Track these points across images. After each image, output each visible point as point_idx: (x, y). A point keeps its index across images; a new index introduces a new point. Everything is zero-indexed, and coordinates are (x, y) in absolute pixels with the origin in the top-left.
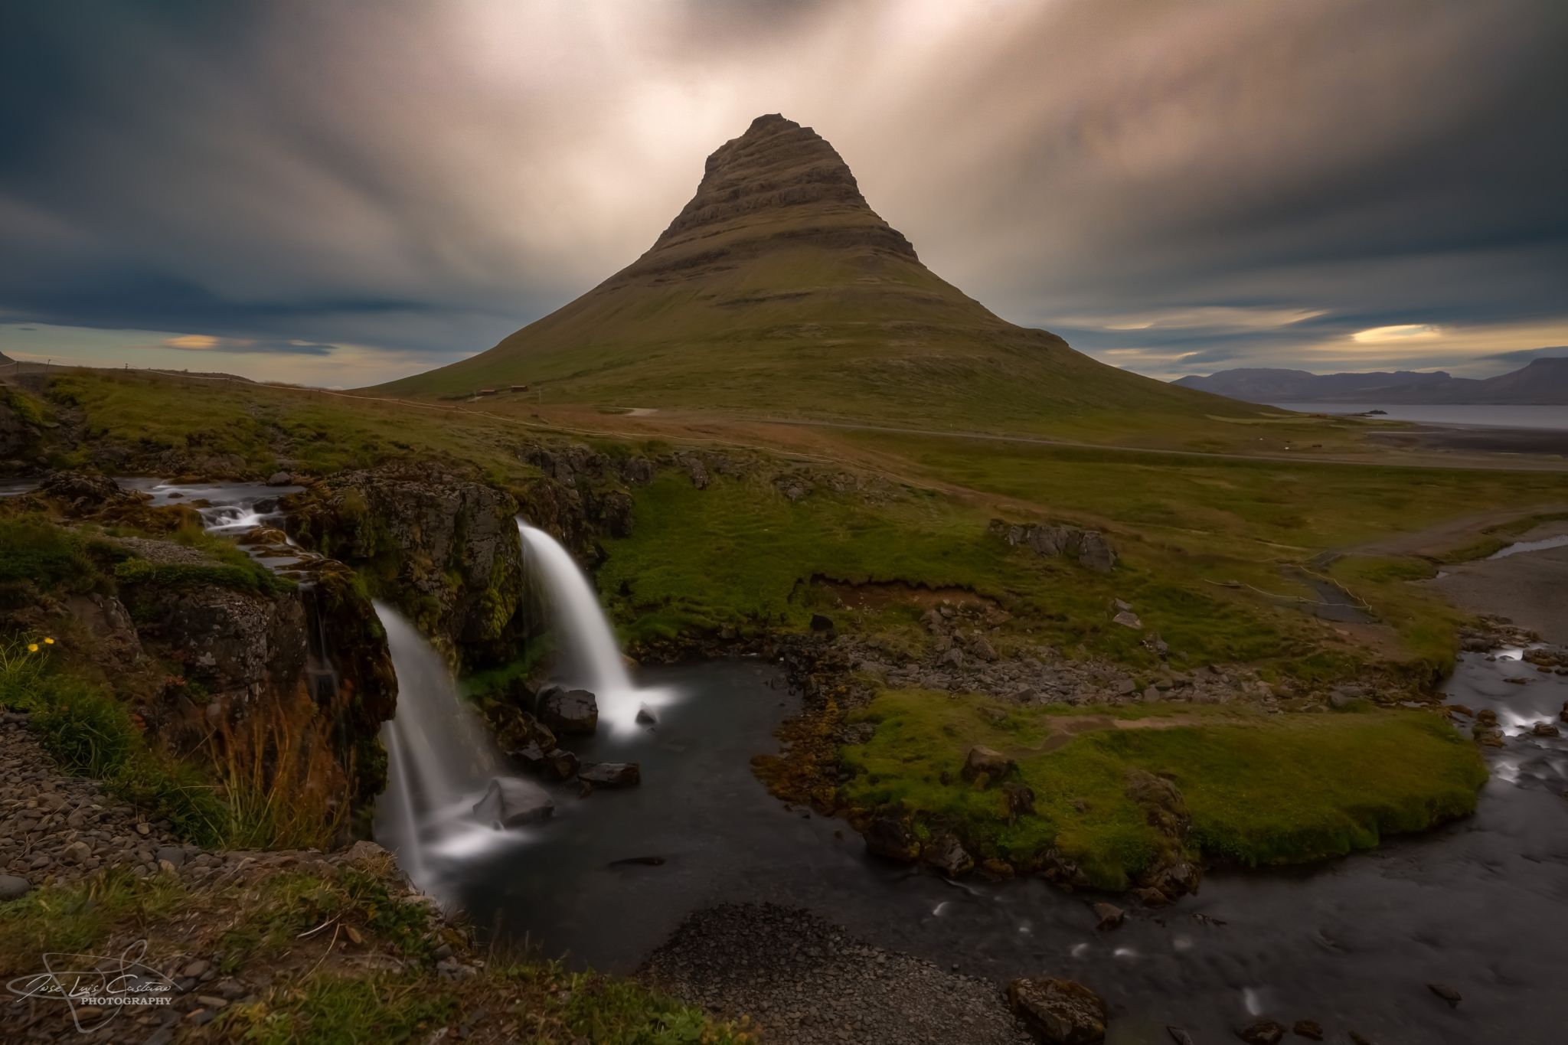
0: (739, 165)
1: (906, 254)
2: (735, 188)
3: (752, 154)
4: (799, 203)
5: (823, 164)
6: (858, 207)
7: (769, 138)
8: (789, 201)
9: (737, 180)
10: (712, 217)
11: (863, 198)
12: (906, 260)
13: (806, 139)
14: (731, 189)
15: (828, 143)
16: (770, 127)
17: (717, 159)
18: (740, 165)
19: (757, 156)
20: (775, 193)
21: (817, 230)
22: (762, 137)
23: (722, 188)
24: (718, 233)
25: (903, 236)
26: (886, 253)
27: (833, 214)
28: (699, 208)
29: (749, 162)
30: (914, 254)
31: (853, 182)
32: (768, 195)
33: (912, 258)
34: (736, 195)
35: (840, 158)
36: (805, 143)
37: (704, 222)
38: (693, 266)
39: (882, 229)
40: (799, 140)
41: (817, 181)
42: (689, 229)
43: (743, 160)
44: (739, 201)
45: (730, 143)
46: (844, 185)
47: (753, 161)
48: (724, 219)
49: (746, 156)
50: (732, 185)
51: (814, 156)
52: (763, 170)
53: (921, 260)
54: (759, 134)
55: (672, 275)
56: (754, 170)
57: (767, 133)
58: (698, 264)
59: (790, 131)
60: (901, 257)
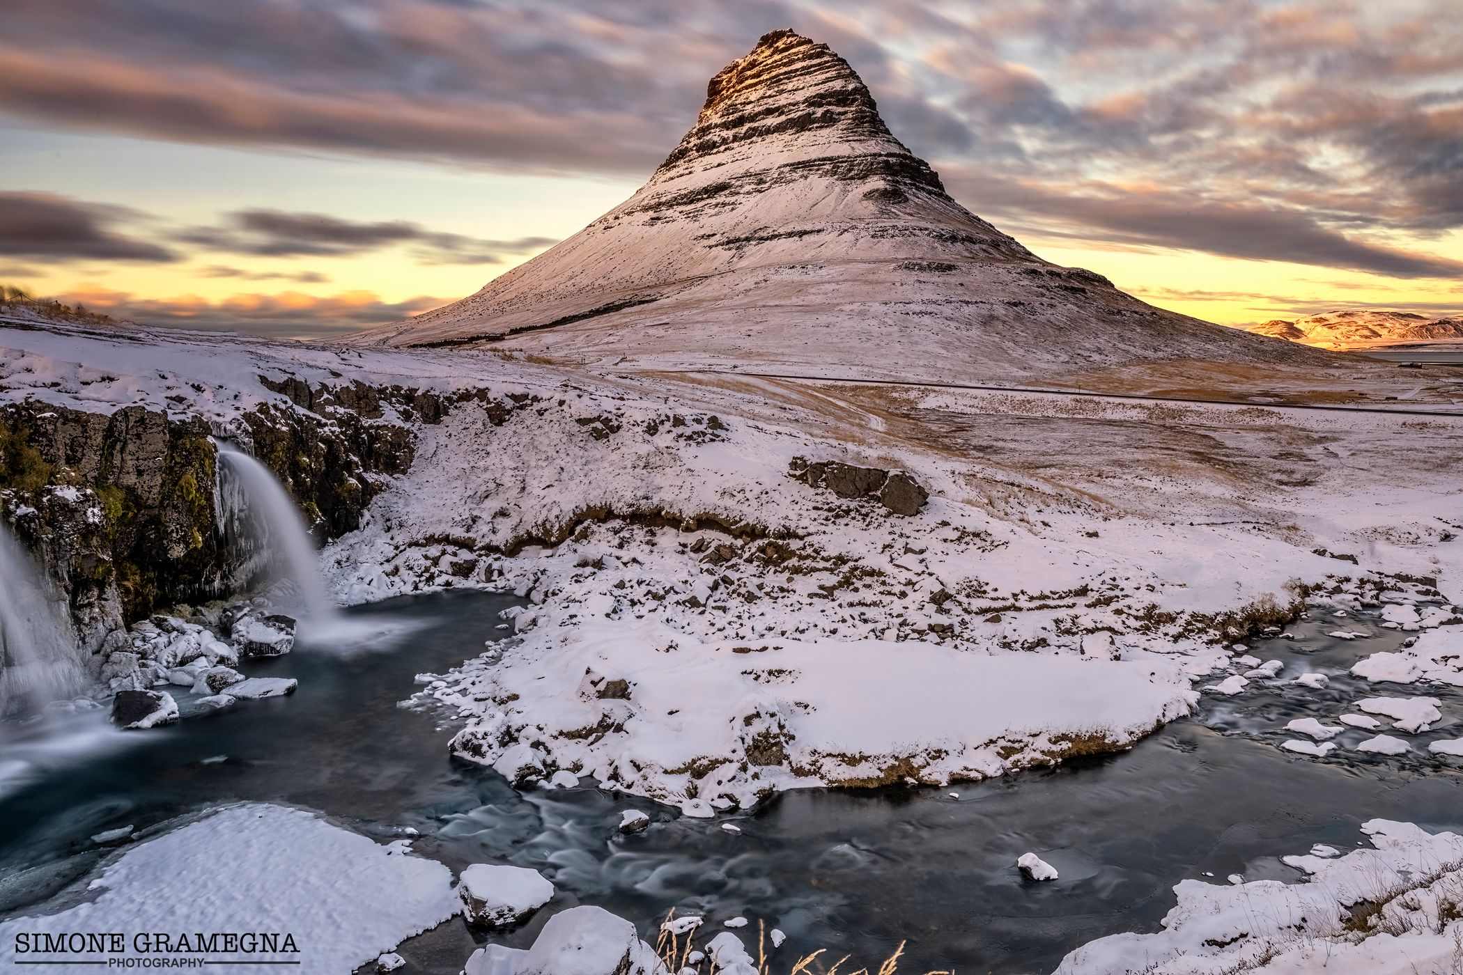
0: (745, 88)
1: (931, 185)
2: (740, 114)
3: (759, 75)
4: (810, 130)
5: (839, 84)
6: (877, 133)
7: (777, 57)
8: (799, 127)
9: (743, 105)
10: (714, 147)
11: (882, 122)
12: (931, 193)
13: (819, 57)
14: (736, 115)
15: (845, 61)
16: (780, 44)
17: (720, 82)
19: (764, 77)
20: (783, 118)
21: (827, 160)
22: (771, 56)
23: (725, 113)
24: (719, 164)
25: (926, 165)
27: (847, 141)
28: (699, 137)
29: (755, 84)
30: (940, 186)
31: (872, 104)
32: (776, 122)
33: (939, 190)
34: (741, 122)
35: (858, 78)
36: (819, 61)
37: (706, 153)
38: (692, 202)
40: (812, 58)
41: (829, 104)
42: (689, 161)
43: (749, 81)
44: (744, 129)
46: (861, 108)
48: (727, 150)
49: (753, 77)
50: (736, 109)
51: (829, 76)
52: (771, 92)
53: (948, 192)
54: (768, 53)
55: (670, 213)
56: (761, 93)
57: (777, 51)
58: (698, 200)
59: (802, 48)
60: (923, 189)
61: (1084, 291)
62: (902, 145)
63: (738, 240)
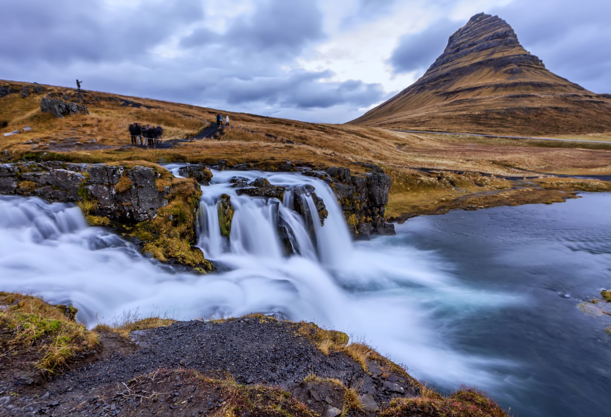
0: (461, 38)
1: (538, 65)
2: (458, 47)
3: (468, 32)
4: (485, 49)
5: (500, 30)
6: (514, 47)
7: (476, 24)
8: (481, 49)
9: (460, 43)
10: (447, 61)
11: (518, 42)
12: (536, 68)
13: (493, 21)
14: (457, 48)
15: (504, 21)
16: (478, 19)
17: (453, 37)
18: (463, 37)
20: (475, 47)
21: (491, 60)
22: (474, 24)
23: (453, 48)
24: (448, 67)
25: (537, 57)
26: (524, 66)
27: (501, 52)
28: (442, 58)
29: (466, 36)
30: (543, 65)
31: (515, 37)
32: (472, 48)
33: (541, 67)
34: (458, 50)
35: (509, 26)
36: (493, 23)
37: (444, 63)
38: (435, 81)
39: (525, 55)
40: (490, 22)
41: (495, 38)
42: (437, 66)
43: (464, 35)
44: (459, 53)
45: (460, 29)
46: (509, 38)
47: (468, 35)
48: (452, 61)
49: (465, 33)
50: (457, 46)
51: (496, 28)
52: (472, 38)
53: (547, 67)
54: (473, 23)
55: (427, 85)
56: (468, 39)
57: (477, 22)
58: (438, 80)
59: (486, 19)
60: (533, 67)
61: (603, 102)
62: (526, 51)
63: (448, 93)
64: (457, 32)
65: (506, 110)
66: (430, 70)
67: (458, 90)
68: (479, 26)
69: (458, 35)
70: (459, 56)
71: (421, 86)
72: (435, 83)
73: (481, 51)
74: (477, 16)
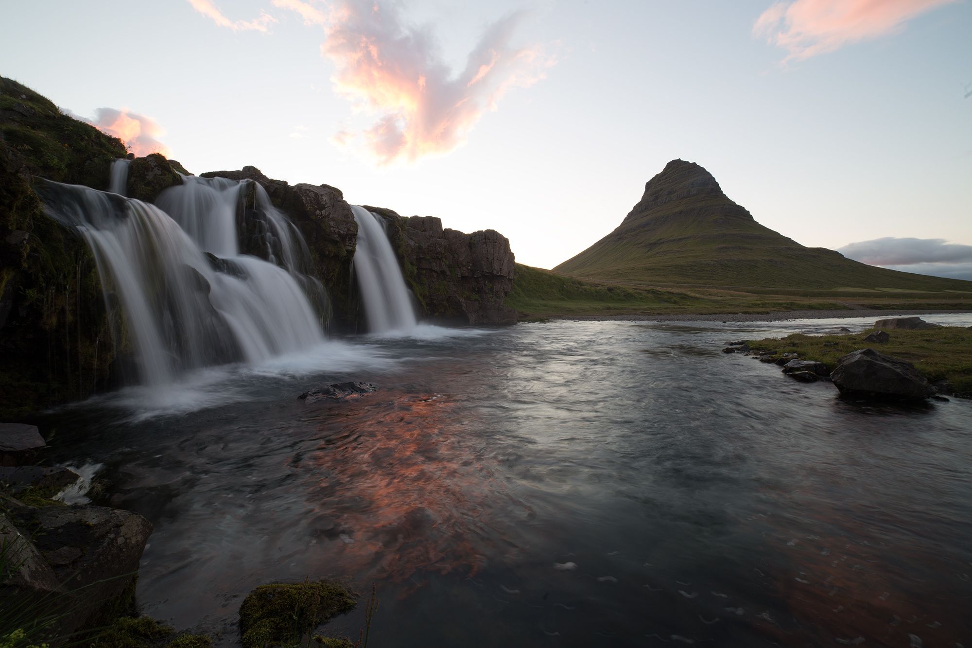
1: (745, 216)
2: (656, 195)
3: (666, 178)
5: (701, 178)
6: (719, 196)
7: (674, 170)
9: (658, 191)
10: (645, 209)
11: (722, 192)
12: (745, 220)
14: (655, 195)
15: (703, 168)
16: (675, 165)
17: (650, 183)
18: (660, 184)
19: (668, 179)
20: (675, 194)
21: (693, 209)
22: (671, 170)
23: (652, 195)
24: (647, 215)
25: (744, 208)
26: (732, 216)
27: (703, 201)
28: (641, 205)
29: (664, 182)
31: (717, 184)
32: (672, 196)
33: (749, 218)
34: (657, 198)
35: (710, 174)
36: (692, 169)
37: (642, 211)
38: (635, 231)
39: (732, 204)
40: (688, 169)
42: (635, 215)
43: (662, 182)
44: (658, 200)
45: (657, 175)
46: (712, 186)
47: (666, 181)
51: (696, 175)
52: (670, 184)
53: (755, 219)
54: (669, 169)
55: (625, 236)
57: (674, 168)
59: (684, 165)
60: (741, 218)
61: (818, 256)
62: (731, 200)
63: (651, 244)
64: (653, 179)
65: (715, 261)
66: (628, 219)
67: (661, 241)
68: (678, 173)
69: (655, 182)
70: (659, 204)
71: (619, 237)
72: (634, 233)
73: (682, 198)
74: (674, 162)
